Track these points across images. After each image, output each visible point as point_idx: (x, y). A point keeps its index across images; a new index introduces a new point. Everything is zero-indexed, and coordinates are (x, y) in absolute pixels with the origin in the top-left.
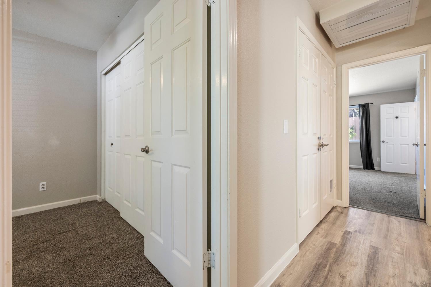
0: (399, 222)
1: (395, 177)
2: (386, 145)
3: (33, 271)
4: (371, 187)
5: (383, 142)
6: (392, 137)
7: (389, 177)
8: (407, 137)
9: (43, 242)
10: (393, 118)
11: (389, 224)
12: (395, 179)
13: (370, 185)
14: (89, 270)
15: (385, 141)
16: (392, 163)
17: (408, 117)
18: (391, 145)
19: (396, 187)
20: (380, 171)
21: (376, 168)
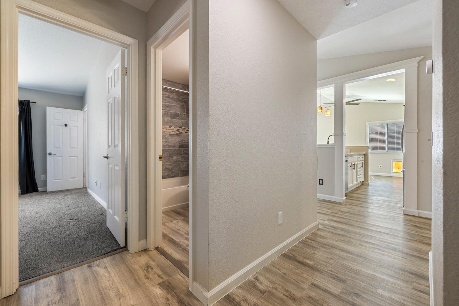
0: (105, 268)
1: (67, 197)
2: (53, 158)
4: (44, 222)
5: (50, 154)
6: (60, 148)
7: (60, 197)
8: (75, 148)
10: (62, 126)
11: (98, 282)
12: (68, 199)
13: (42, 219)
15: (52, 153)
16: (60, 179)
17: (77, 127)
18: (58, 158)
19: (75, 210)
20: (46, 191)
21: (40, 189)
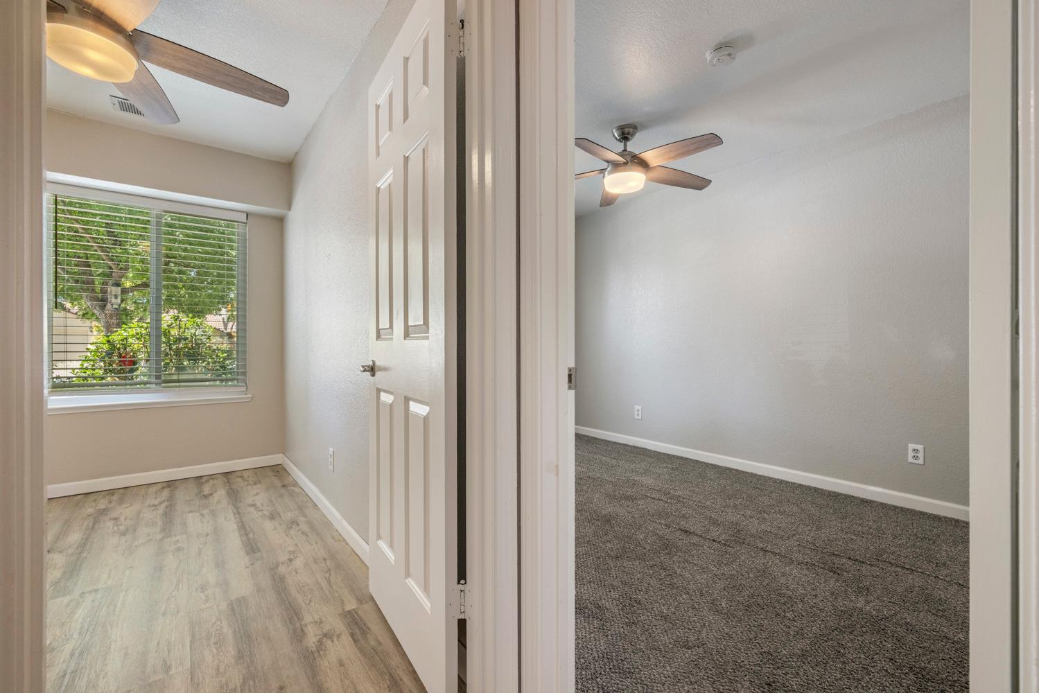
3: (792, 586)
9: (850, 558)
14: (860, 658)
